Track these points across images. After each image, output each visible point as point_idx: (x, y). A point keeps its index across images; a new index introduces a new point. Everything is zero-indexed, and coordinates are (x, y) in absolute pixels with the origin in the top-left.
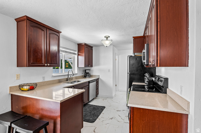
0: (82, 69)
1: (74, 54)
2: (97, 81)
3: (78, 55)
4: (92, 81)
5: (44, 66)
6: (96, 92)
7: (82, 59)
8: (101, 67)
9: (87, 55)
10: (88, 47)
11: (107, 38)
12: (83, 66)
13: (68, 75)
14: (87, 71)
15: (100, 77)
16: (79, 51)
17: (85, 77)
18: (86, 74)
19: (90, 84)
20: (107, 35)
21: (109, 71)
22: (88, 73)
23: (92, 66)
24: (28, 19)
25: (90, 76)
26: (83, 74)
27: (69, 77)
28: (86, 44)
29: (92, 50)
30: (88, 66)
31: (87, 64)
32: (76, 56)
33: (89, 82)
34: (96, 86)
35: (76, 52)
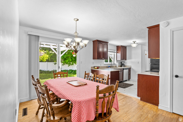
0: (119, 61)
1: (115, 52)
2: (129, 69)
3: (117, 53)
4: (126, 69)
5: (102, 59)
6: (129, 77)
7: (119, 55)
8: (133, 60)
9: (122, 53)
10: (123, 47)
11: (134, 42)
12: (120, 60)
13: (111, 64)
14: (122, 63)
15: (132, 67)
16: (117, 50)
17: (121, 66)
18: (122, 65)
19: (124, 70)
20: (134, 40)
21: (138, 63)
22: (123, 64)
23: (126, 59)
24: (98, 41)
25: (125, 66)
26: (120, 65)
27: (112, 65)
28: (121, 46)
29: (126, 49)
30: (123, 60)
31: (122, 58)
32: (116, 54)
33: (123, 69)
34: (129, 72)
35: (116, 51)
